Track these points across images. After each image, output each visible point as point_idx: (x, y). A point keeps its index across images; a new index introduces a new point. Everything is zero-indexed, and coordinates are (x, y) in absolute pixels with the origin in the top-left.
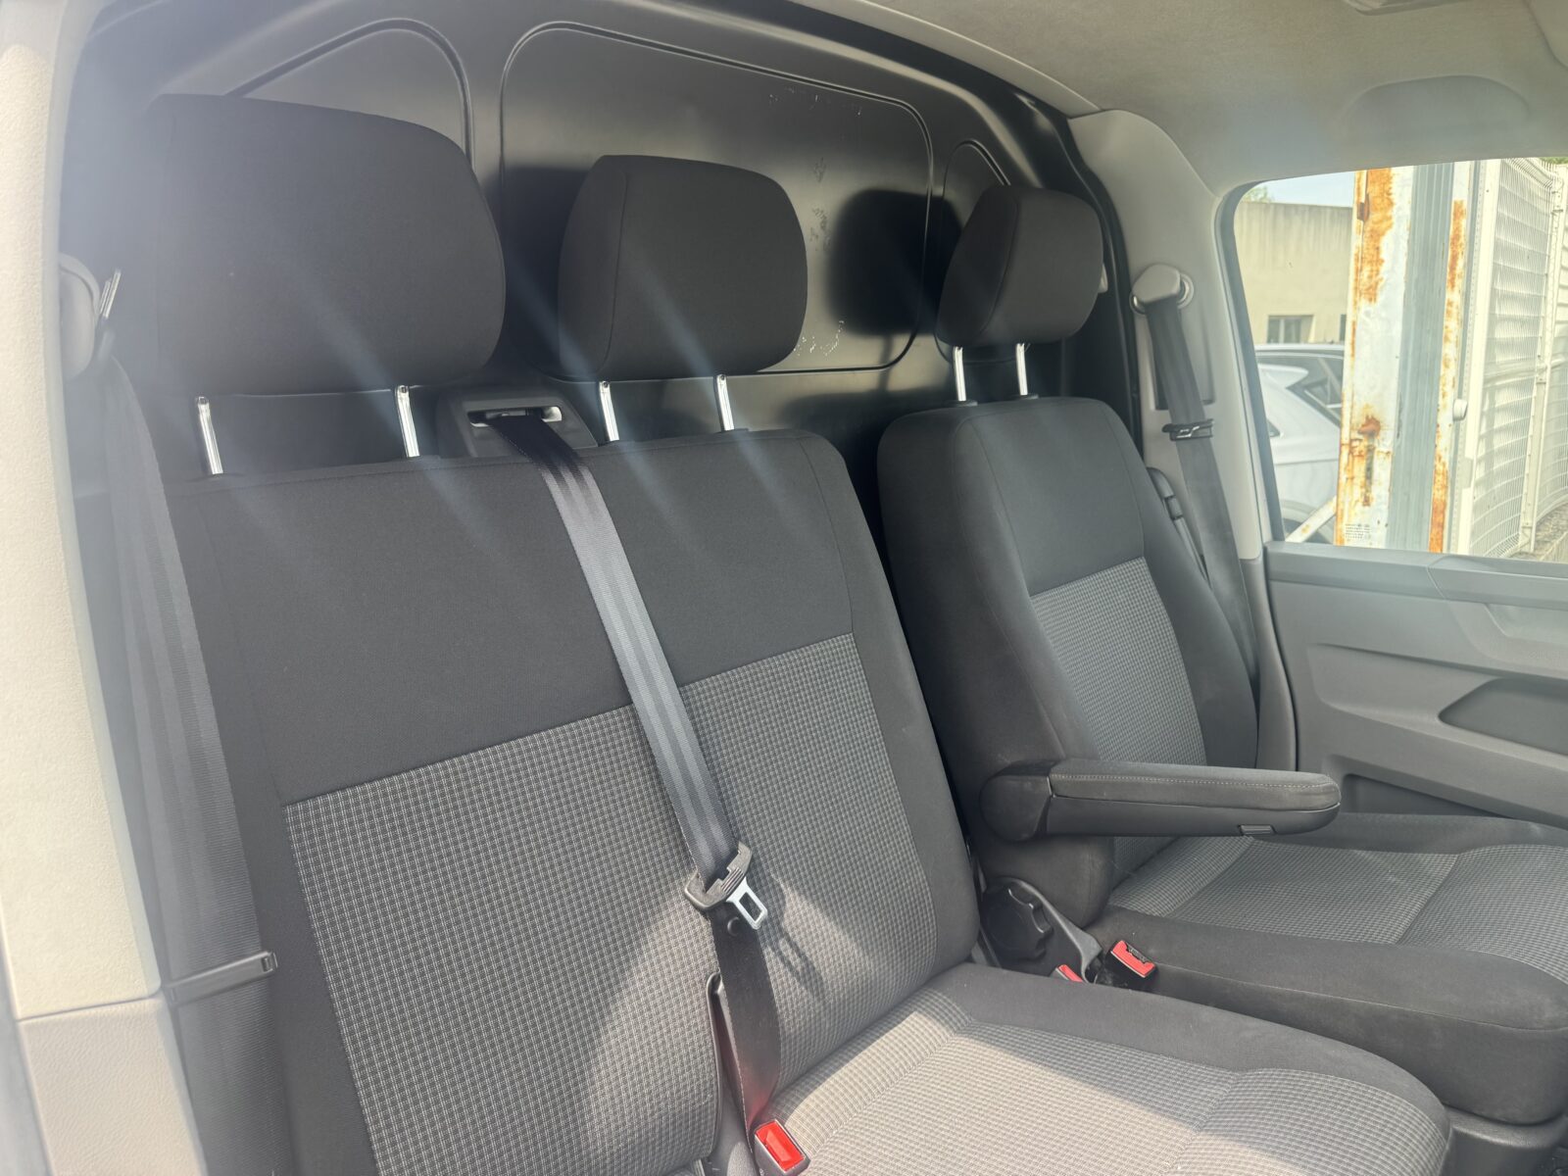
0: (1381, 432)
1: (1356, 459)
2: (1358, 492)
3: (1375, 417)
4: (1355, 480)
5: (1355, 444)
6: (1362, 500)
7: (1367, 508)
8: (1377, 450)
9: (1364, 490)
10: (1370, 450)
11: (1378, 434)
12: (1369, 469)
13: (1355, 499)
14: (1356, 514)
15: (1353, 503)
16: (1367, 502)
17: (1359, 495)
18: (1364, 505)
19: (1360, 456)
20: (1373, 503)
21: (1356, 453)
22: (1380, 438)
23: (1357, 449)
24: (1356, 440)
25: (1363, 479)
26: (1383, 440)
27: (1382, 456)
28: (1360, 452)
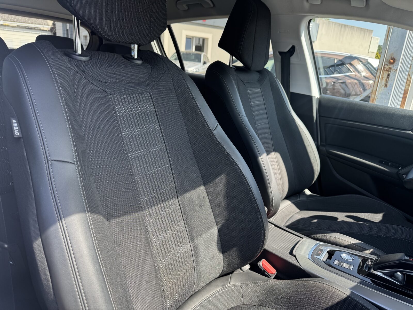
0: (395, 62)
1: (385, 72)
2: (384, 82)
3: (394, 57)
4: (383, 79)
5: (386, 66)
6: (385, 85)
7: (386, 88)
8: (393, 69)
9: (386, 82)
10: (390, 68)
11: (394, 63)
12: (389, 75)
13: (382, 85)
14: (382, 90)
15: (381, 86)
16: (386, 86)
17: (384, 84)
18: (385, 87)
19: (386, 70)
20: (388, 86)
21: (386, 69)
22: (394, 64)
23: (386, 68)
24: (386, 65)
25: (386, 78)
26: (395, 65)
27: (394, 71)
28: (387, 69)
